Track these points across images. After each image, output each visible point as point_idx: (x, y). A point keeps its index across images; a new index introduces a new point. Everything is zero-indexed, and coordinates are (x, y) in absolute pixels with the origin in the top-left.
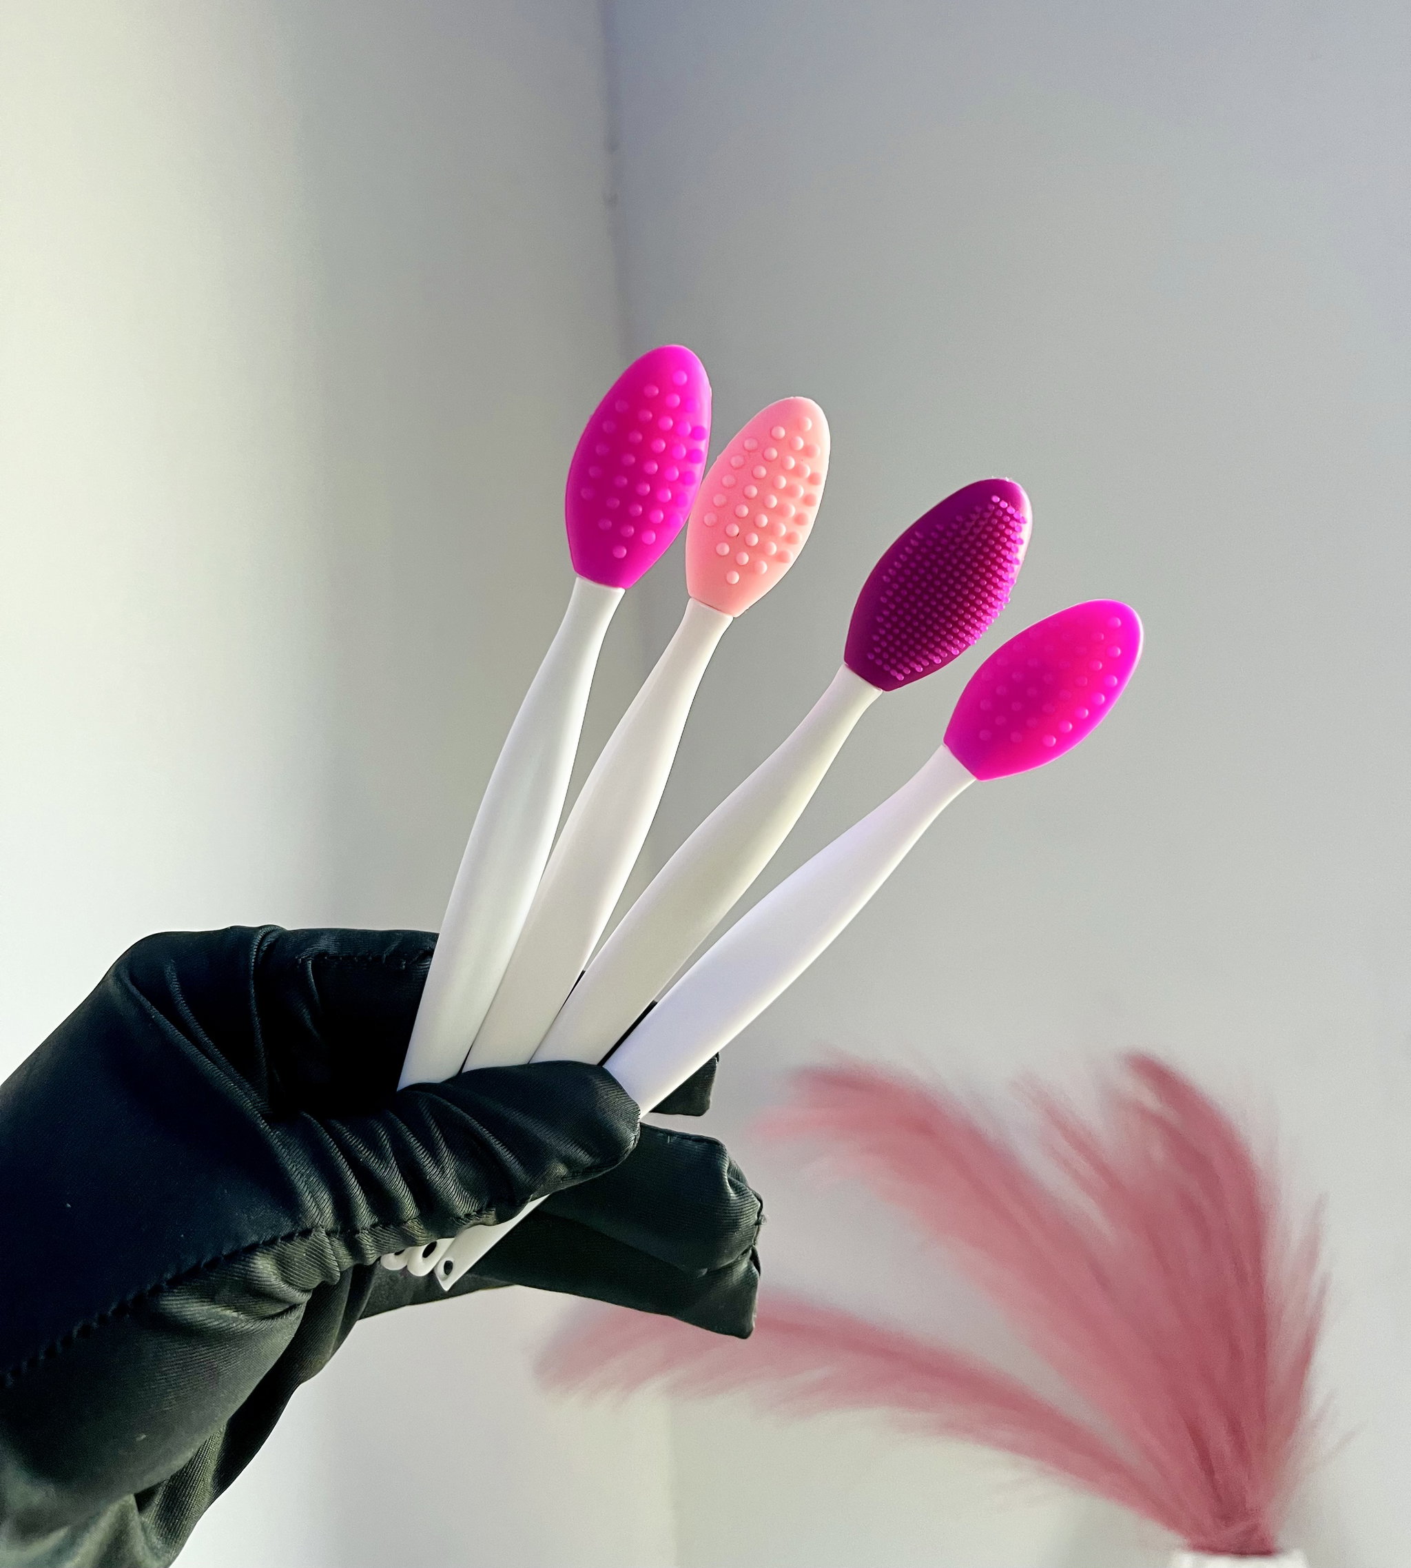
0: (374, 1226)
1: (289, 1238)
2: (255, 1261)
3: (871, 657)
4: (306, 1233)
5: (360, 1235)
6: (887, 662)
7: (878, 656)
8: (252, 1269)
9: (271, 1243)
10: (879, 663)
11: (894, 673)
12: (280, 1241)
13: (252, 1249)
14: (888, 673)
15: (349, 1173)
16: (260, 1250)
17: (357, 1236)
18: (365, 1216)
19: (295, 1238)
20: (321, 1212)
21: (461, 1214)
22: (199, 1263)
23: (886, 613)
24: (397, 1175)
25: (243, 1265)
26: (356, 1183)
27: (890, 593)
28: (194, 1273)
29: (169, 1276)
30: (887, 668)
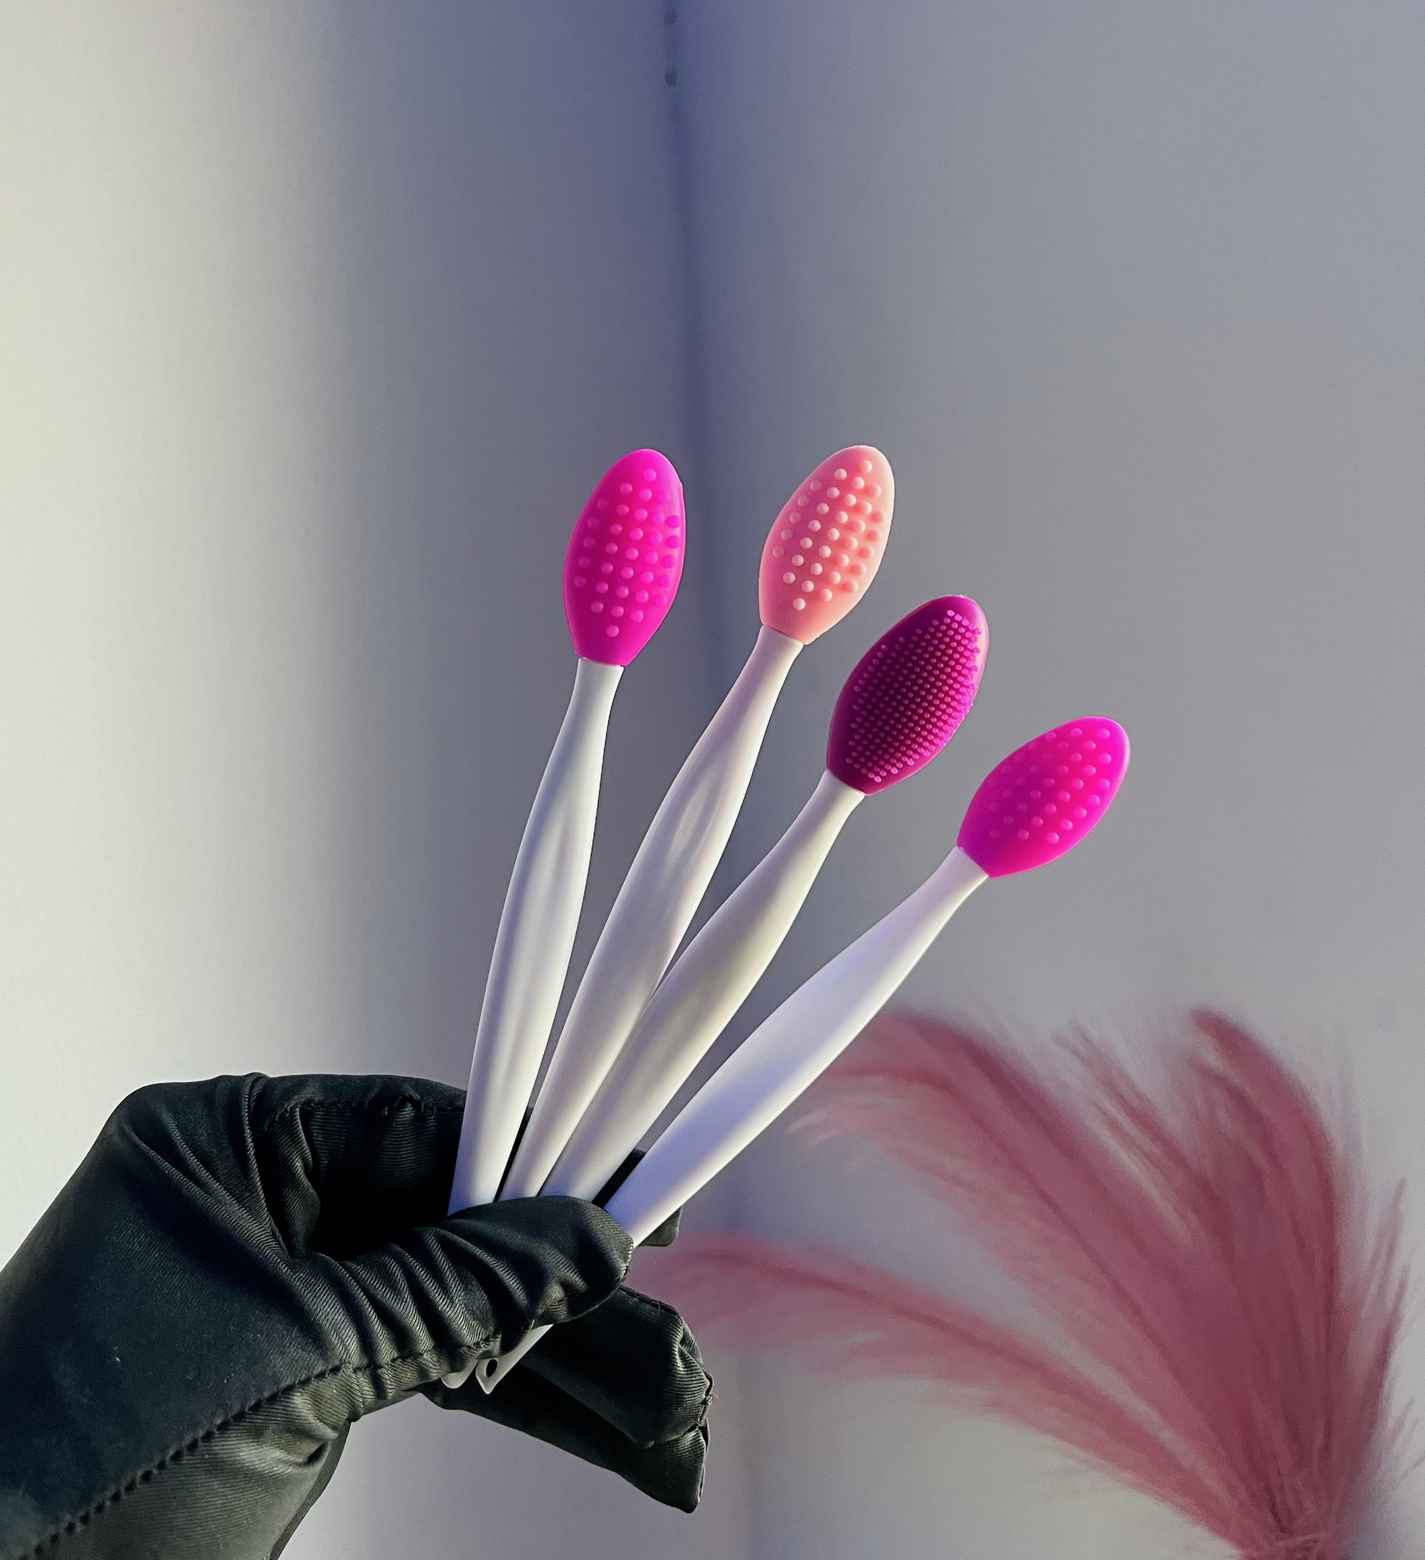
0: (394, 1360)
1: (321, 1375)
2: (295, 1401)
3: (848, 761)
4: (336, 1370)
5: (384, 1370)
6: (864, 765)
7: (856, 760)
8: (292, 1409)
9: (305, 1383)
10: (857, 766)
11: (871, 776)
12: (313, 1379)
13: (289, 1390)
14: (866, 775)
15: (369, 1310)
16: (297, 1390)
17: (380, 1370)
18: (386, 1351)
19: (327, 1375)
20: (346, 1348)
21: (471, 1344)
22: (243, 1406)
23: (858, 720)
24: (412, 1309)
25: (284, 1406)
26: (376, 1320)
27: (860, 701)
28: (240, 1417)
29: (219, 1422)
30: (864, 771)
